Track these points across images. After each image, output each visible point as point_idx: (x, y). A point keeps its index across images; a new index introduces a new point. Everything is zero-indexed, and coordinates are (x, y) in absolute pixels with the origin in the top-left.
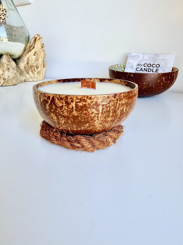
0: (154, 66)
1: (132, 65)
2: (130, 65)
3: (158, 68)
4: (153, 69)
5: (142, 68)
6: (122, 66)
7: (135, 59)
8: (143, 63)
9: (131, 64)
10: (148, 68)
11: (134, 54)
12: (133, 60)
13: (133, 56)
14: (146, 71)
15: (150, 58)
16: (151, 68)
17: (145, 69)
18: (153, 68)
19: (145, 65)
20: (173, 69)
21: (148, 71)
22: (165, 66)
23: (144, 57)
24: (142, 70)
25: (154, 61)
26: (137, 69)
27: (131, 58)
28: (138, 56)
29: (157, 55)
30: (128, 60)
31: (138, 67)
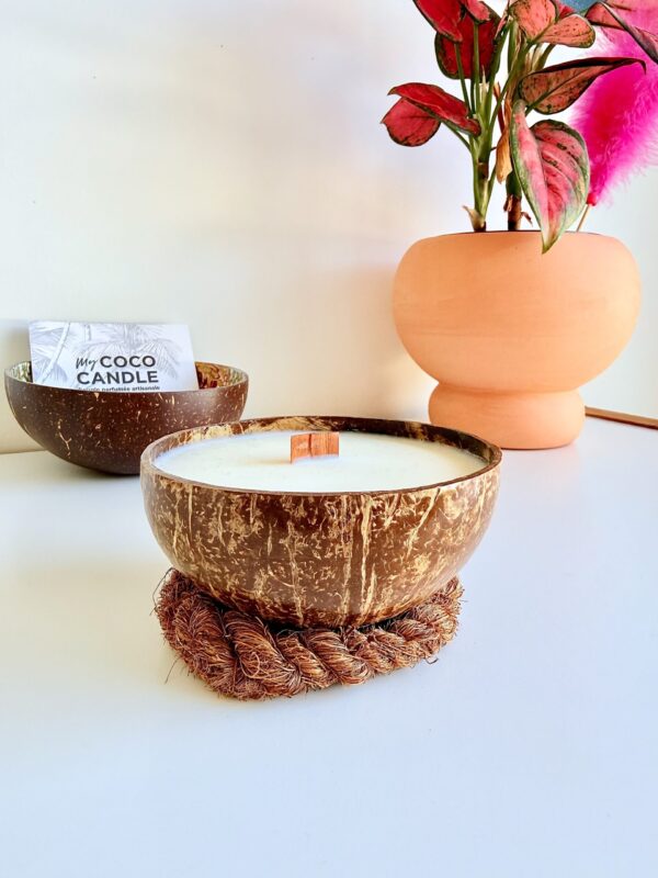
0: (135, 361)
1: (55, 364)
2: (50, 366)
3: (151, 369)
4: (138, 373)
5: (97, 374)
6: (22, 373)
7: (61, 342)
8: (95, 356)
9: (49, 360)
10: (120, 371)
11: (51, 326)
12: (55, 344)
13: (48, 333)
14: (117, 381)
15: (113, 337)
16: (129, 368)
17: (109, 375)
18: (137, 369)
19: (106, 362)
20: (197, 368)
21: (124, 382)
22: (170, 361)
23: (90, 333)
24: (101, 380)
25: (133, 346)
26: (84, 378)
27: (44, 338)
28: (68, 333)
29: (132, 326)
30: (34, 346)
31: (81, 369)
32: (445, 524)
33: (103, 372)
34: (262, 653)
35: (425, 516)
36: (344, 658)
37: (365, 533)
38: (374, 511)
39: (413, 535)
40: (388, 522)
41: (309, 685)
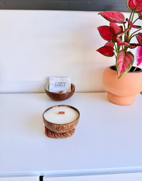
0: (63, 83)
2: (52, 83)
3: (65, 84)
8: (57, 82)
9: (51, 83)
10: (60, 84)
11: (52, 78)
15: (60, 79)
16: (62, 84)
17: (59, 85)
19: (59, 83)
21: (61, 86)
22: (68, 83)
23: (57, 79)
25: (63, 81)
26: (56, 85)
27: (51, 80)
28: (54, 79)
29: (63, 77)
30: (50, 81)
31: (55, 84)
32: (64, 128)
33: (58, 84)
34: (49, 134)
35: (61, 127)
36: (56, 136)
37: (55, 127)
38: (56, 126)
39: (60, 128)
40: (57, 127)
41: (53, 137)
